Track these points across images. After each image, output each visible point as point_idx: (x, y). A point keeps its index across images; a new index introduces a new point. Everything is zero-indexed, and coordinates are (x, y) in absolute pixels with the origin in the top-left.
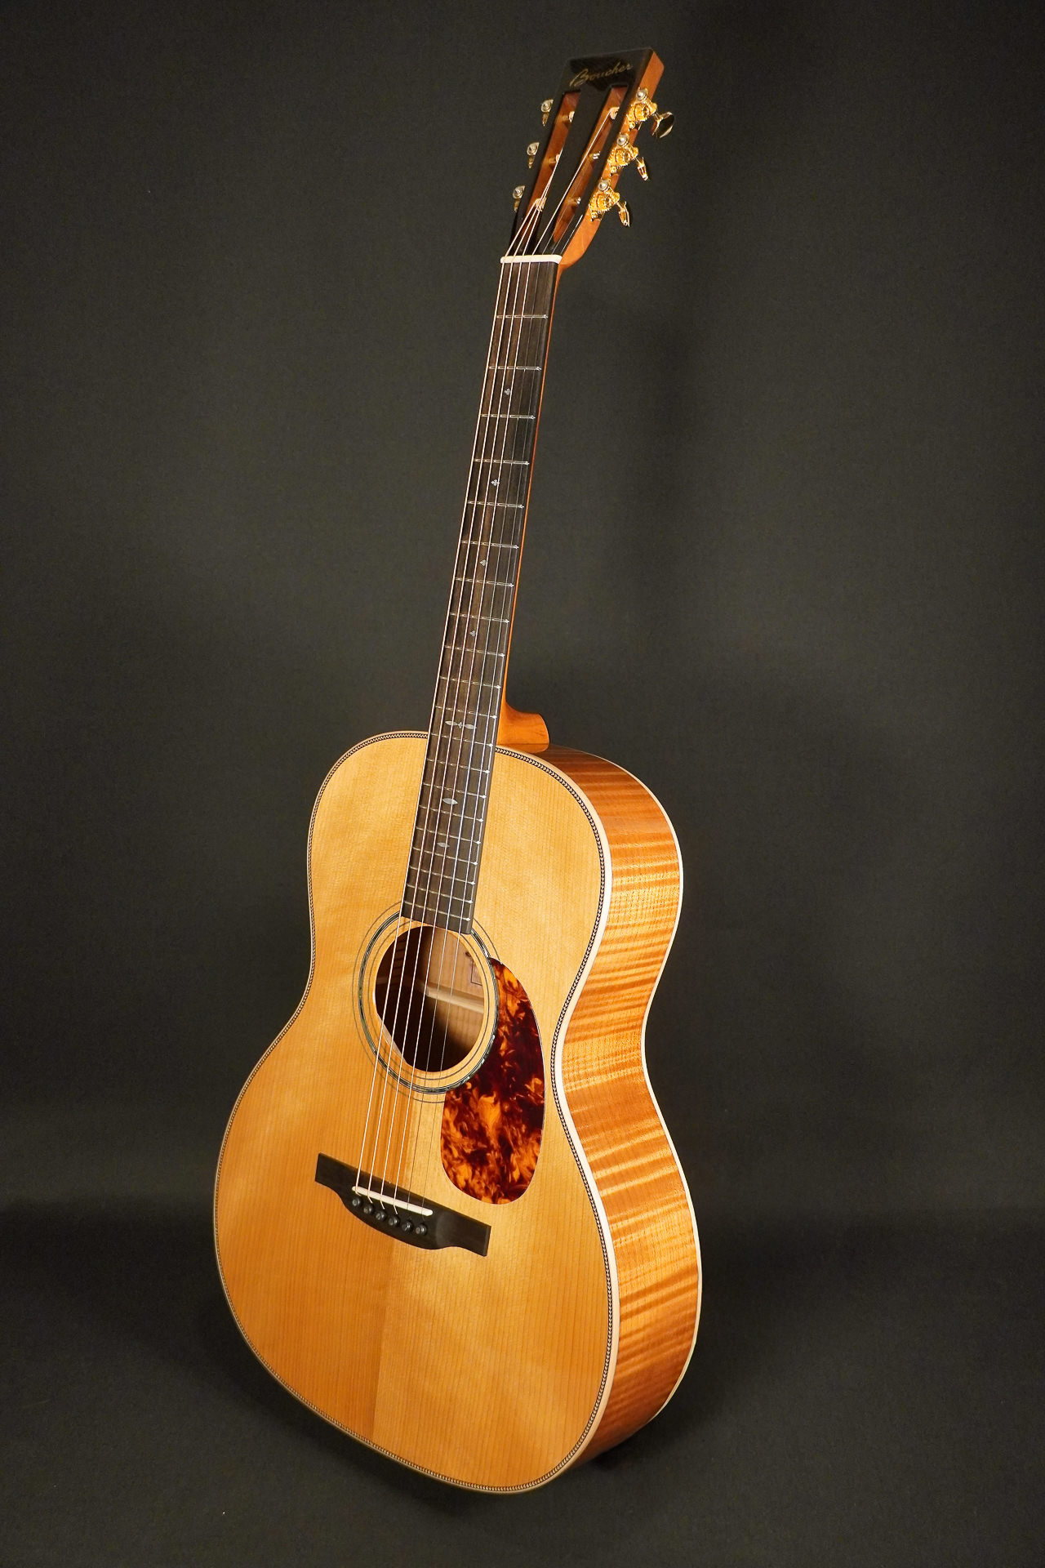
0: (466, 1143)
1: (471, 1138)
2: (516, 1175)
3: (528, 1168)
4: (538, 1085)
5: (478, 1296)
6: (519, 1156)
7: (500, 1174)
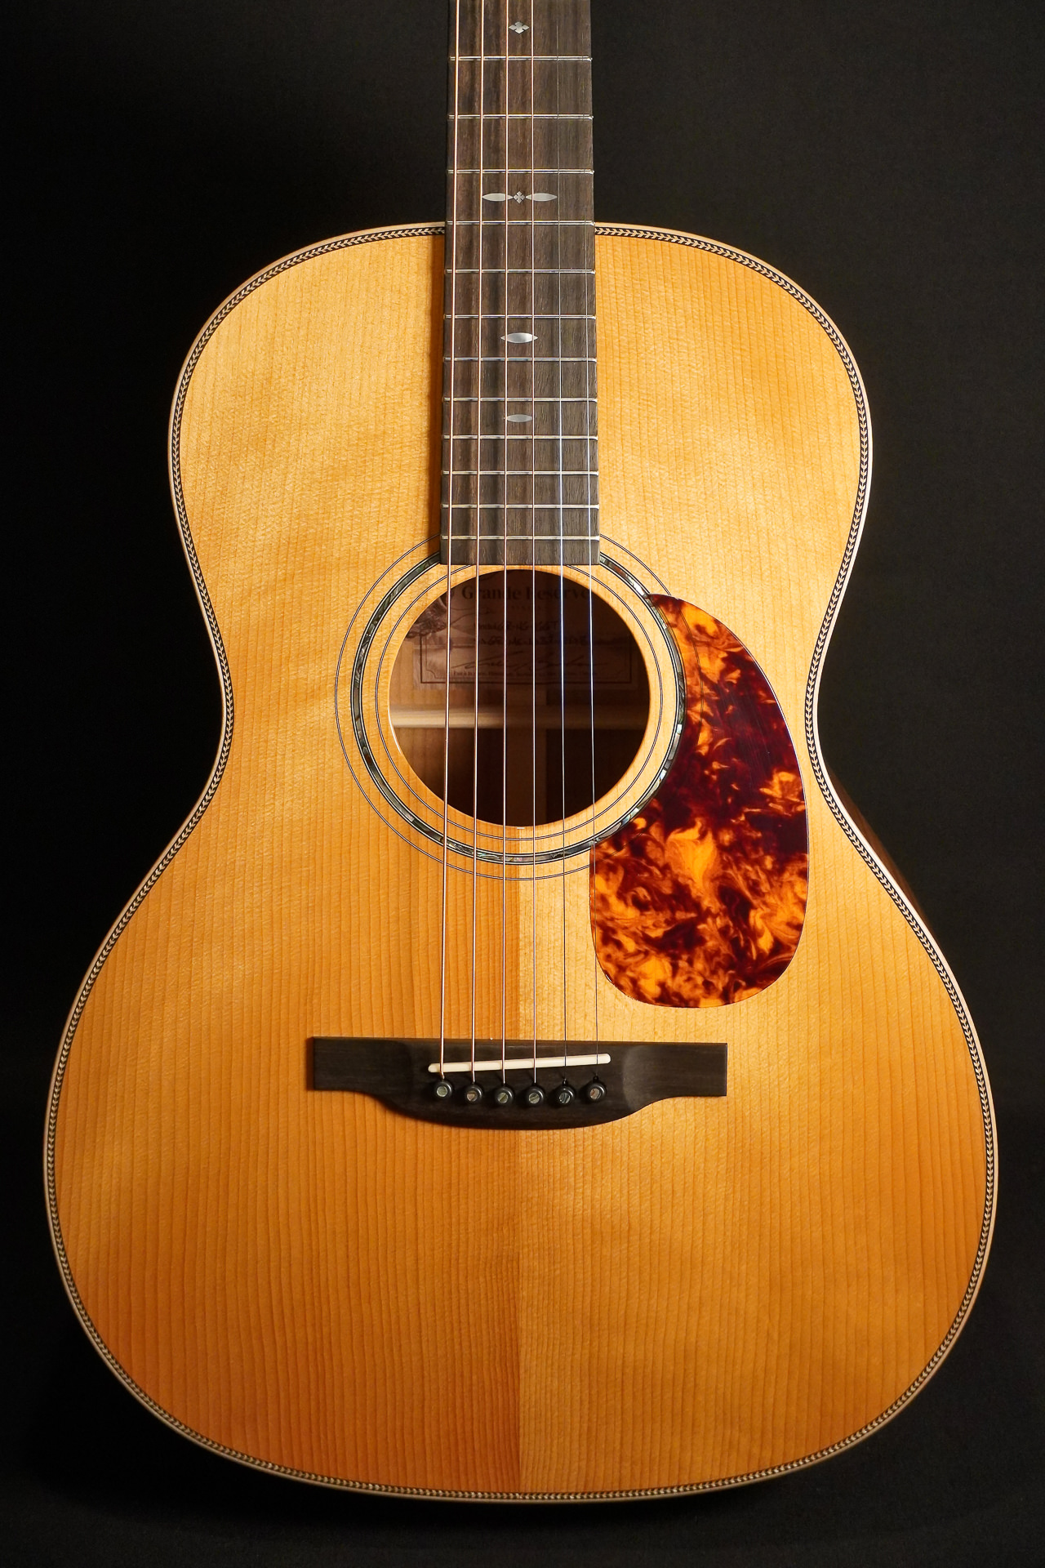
0: (649, 923)
1: (658, 909)
2: (765, 943)
3: (789, 924)
4: (787, 782)
5: (718, 1166)
6: (767, 910)
7: (731, 954)
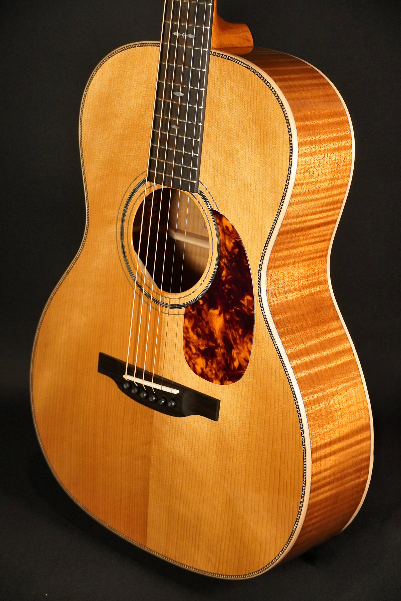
0: (200, 343)
1: (204, 339)
2: (236, 364)
3: (245, 359)
4: (249, 300)
5: (213, 448)
6: (238, 351)
7: (225, 364)
